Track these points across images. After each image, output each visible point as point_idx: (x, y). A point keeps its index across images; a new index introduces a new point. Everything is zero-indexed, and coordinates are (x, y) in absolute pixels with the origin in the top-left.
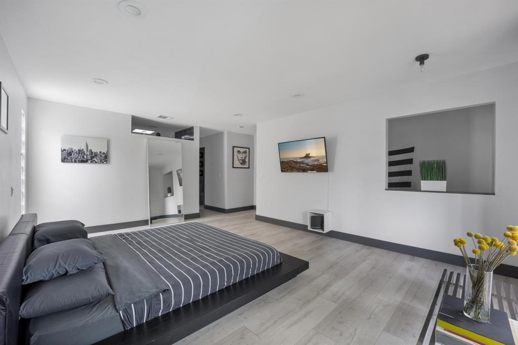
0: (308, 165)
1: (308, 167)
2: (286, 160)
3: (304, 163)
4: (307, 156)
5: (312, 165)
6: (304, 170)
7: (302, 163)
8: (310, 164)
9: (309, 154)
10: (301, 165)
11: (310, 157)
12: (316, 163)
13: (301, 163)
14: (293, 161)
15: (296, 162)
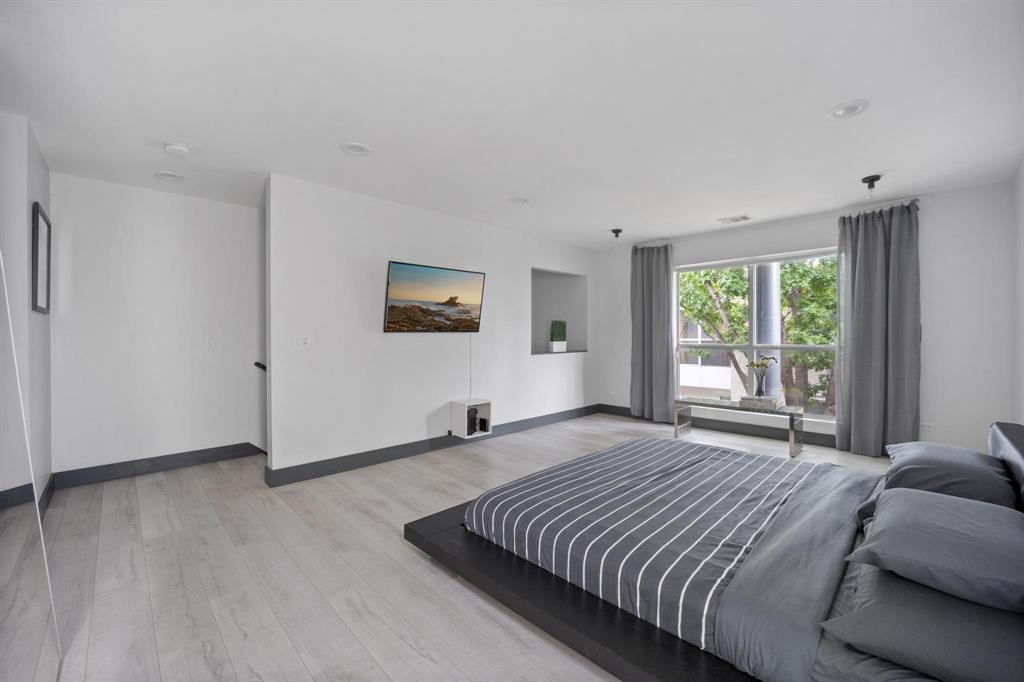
0: (448, 320)
1: (448, 323)
2: (402, 305)
3: (442, 315)
4: (452, 302)
5: (457, 320)
6: (440, 329)
7: (439, 314)
8: (454, 318)
9: (456, 298)
10: (436, 319)
11: (456, 305)
12: (464, 317)
13: (436, 315)
14: (419, 307)
15: (426, 312)
